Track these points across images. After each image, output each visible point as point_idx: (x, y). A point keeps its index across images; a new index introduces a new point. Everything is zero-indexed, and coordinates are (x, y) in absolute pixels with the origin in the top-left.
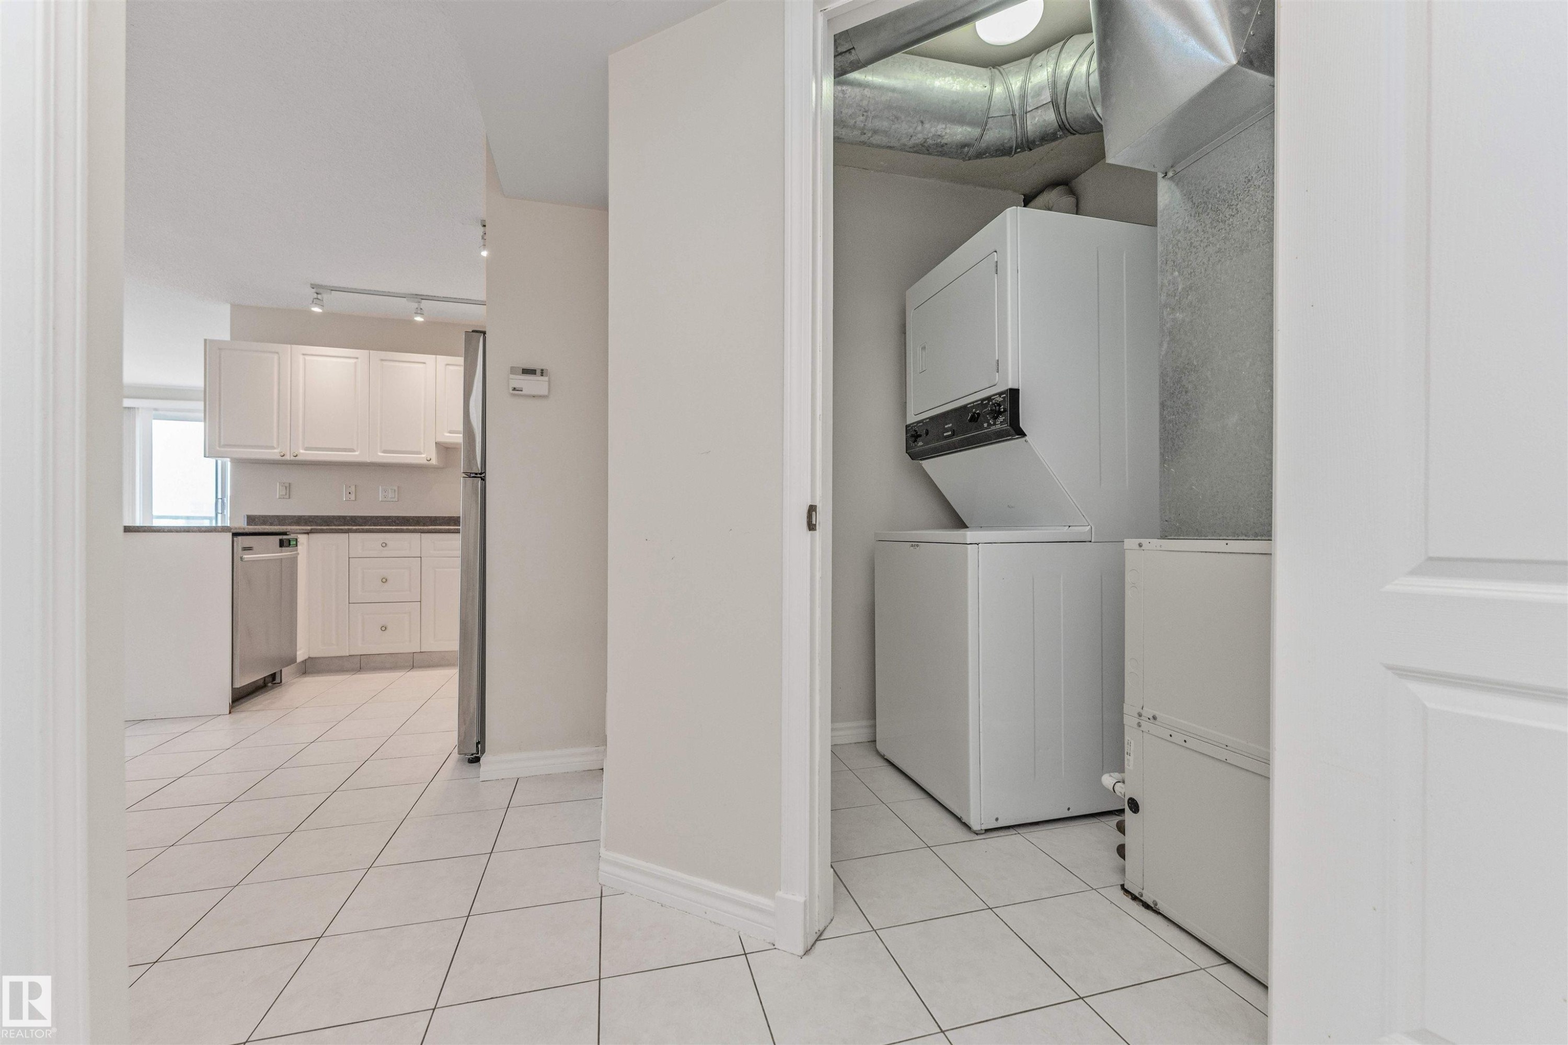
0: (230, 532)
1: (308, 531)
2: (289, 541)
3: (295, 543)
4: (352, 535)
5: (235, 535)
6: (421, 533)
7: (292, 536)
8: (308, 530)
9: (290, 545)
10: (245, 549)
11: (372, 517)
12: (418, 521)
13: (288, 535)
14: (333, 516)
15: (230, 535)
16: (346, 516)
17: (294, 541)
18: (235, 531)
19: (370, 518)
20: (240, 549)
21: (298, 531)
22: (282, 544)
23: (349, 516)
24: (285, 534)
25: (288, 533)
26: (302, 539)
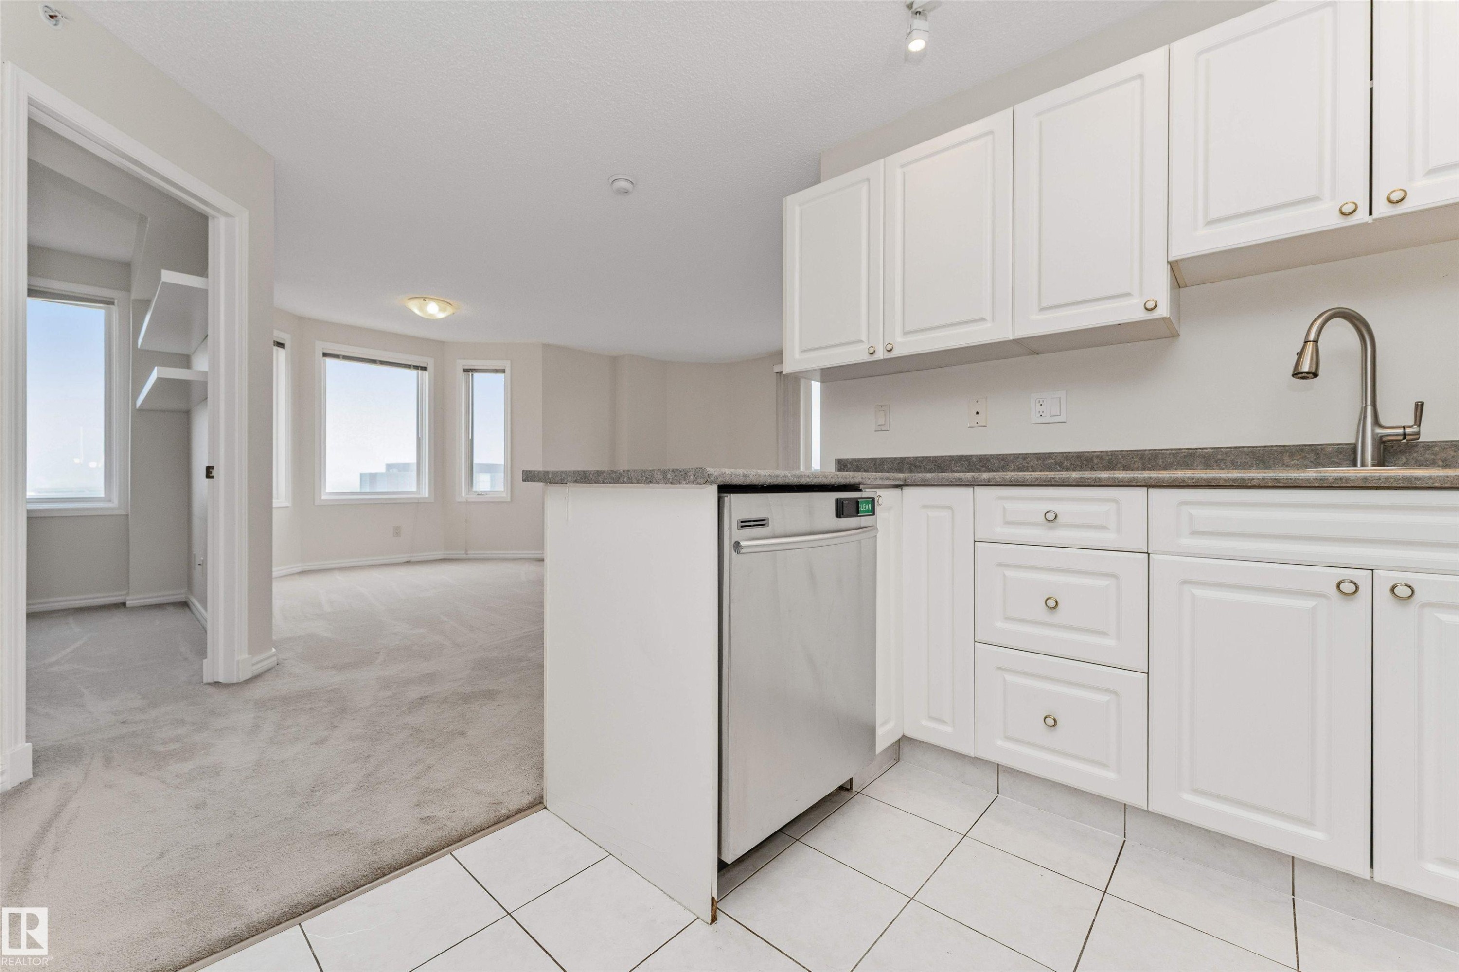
0: (712, 483)
1: (901, 483)
2: (857, 502)
3: (870, 507)
4: (982, 492)
5: (725, 489)
6: (1149, 486)
7: (866, 493)
8: (899, 479)
9: (858, 512)
10: (745, 524)
11: (1017, 456)
12: (1110, 462)
13: (860, 490)
14: (949, 456)
15: (712, 491)
16: (971, 456)
17: (868, 503)
18: (721, 481)
19: (1012, 457)
20: (735, 525)
21: (879, 482)
22: (841, 510)
23: (977, 455)
24: (855, 488)
25: (861, 487)
26: (886, 498)
